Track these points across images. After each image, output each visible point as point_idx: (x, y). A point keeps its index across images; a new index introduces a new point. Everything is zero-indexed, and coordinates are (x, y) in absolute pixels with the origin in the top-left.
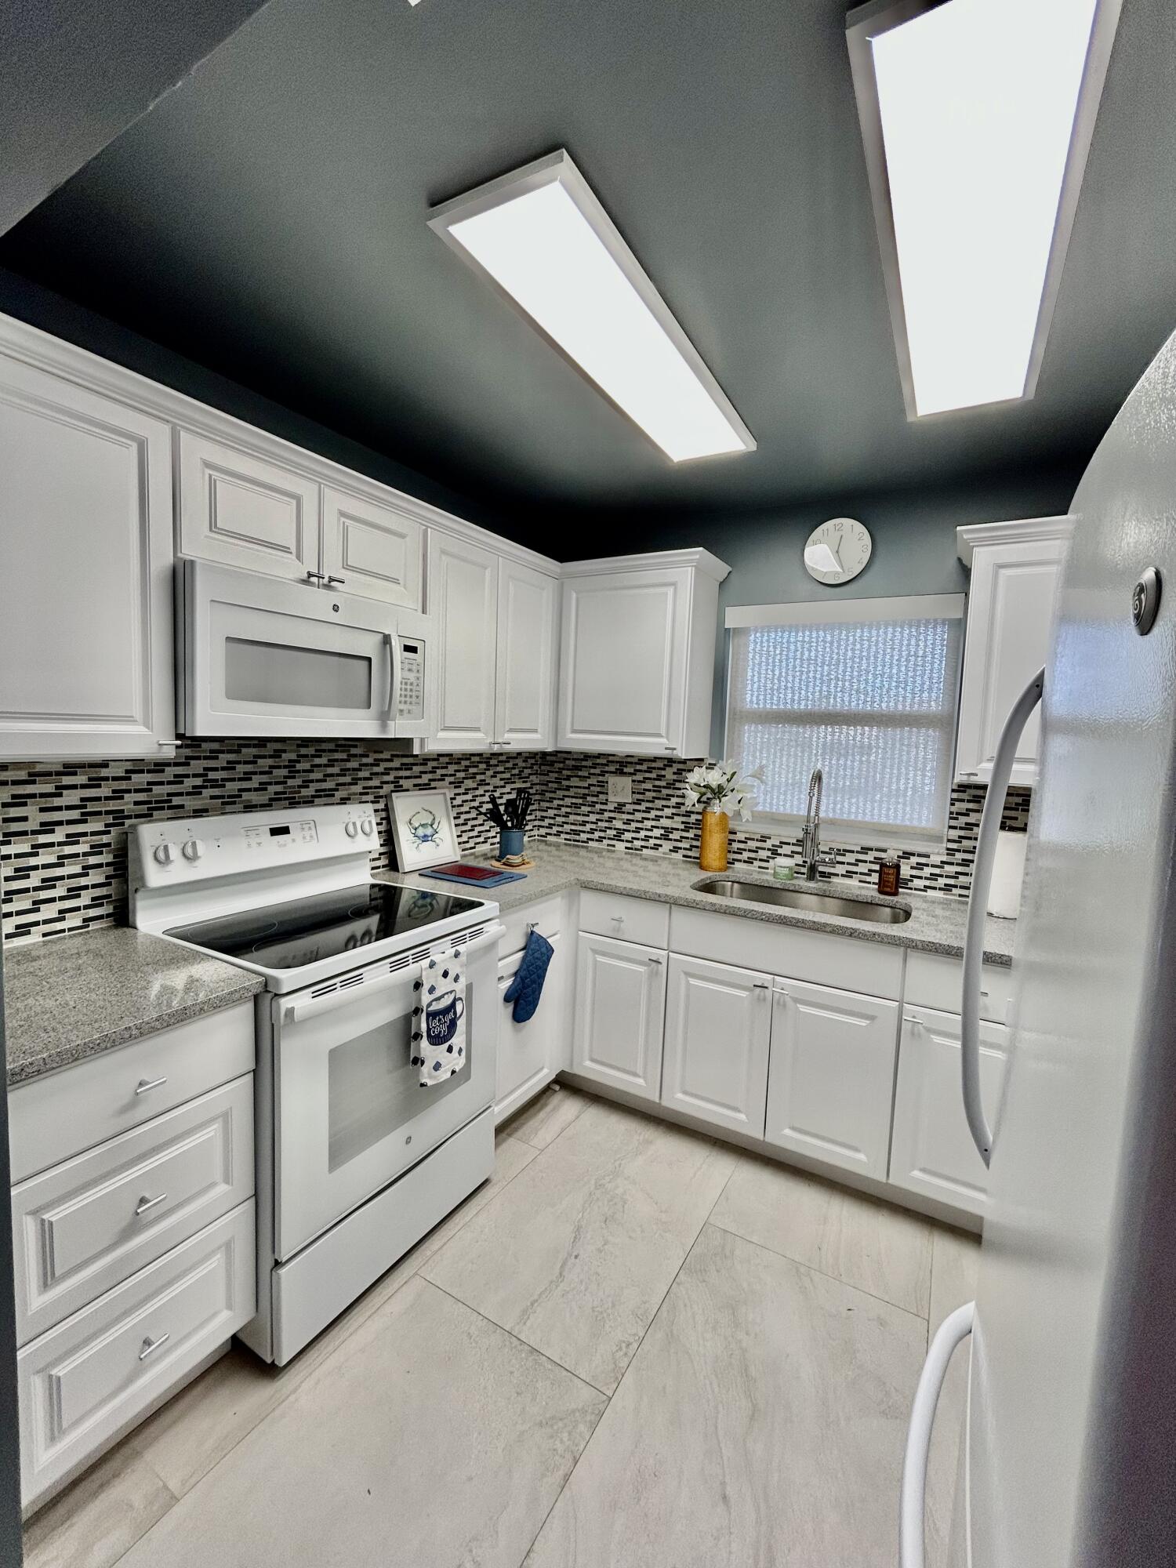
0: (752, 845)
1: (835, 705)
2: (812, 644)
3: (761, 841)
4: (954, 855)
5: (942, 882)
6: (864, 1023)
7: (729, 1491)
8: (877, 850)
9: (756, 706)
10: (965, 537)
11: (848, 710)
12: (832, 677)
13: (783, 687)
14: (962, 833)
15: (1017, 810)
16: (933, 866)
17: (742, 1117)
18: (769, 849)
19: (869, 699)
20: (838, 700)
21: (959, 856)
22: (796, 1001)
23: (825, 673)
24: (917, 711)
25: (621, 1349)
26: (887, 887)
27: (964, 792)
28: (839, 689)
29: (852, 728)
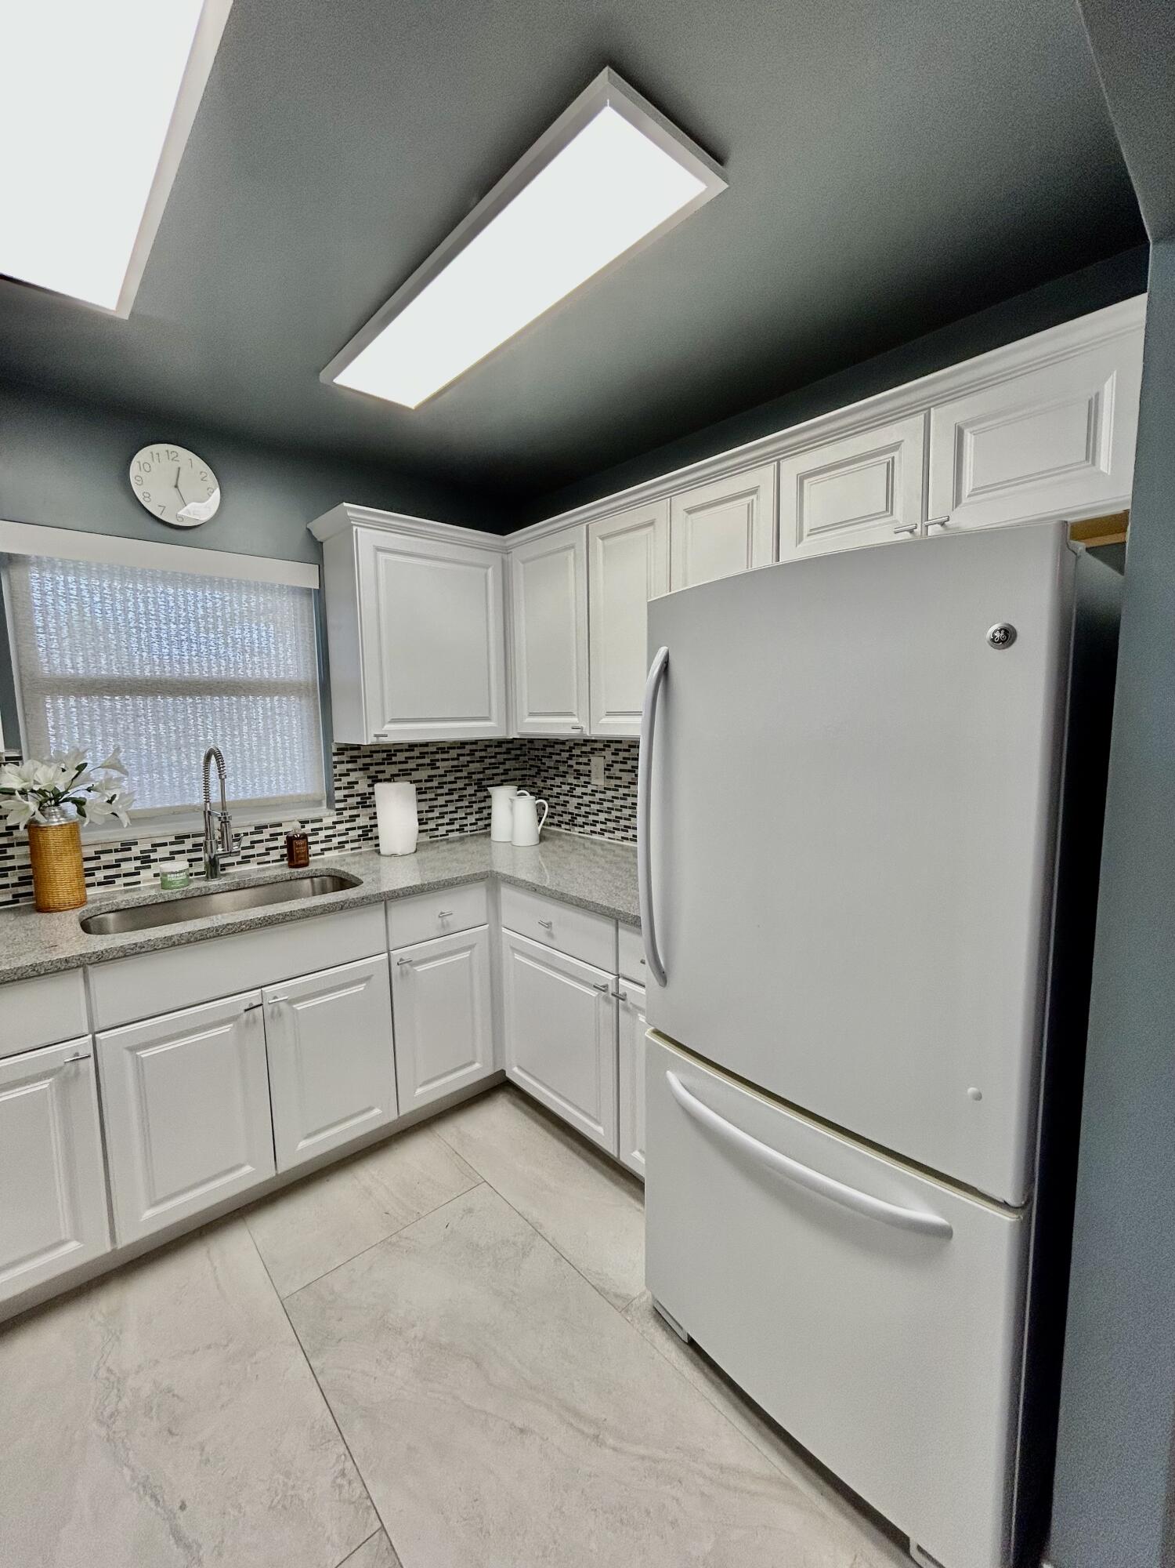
0: (111, 858)
1: (191, 672)
2: (149, 595)
3: (122, 850)
4: (342, 814)
5: (335, 841)
6: (361, 987)
7: (519, 1424)
8: (272, 826)
9: (72, 671)
10: (349, 514)
11: (208, 677)
12: (183, 638)
13: (113, 647)
14: (346, 792)
15: (384, 764)
16: (326, 828)
17: (248, 1169)
18: (136, 858)
19: (231, 666)
20: (195, 665)
21: (347, 813)
22: (290, 1002)
23: (173, 633)
24: (284, 678)
25: (341, 1486)
26: (301, 859)
27: (343, 754)
28: (194, 653)
29: (218, 698)
